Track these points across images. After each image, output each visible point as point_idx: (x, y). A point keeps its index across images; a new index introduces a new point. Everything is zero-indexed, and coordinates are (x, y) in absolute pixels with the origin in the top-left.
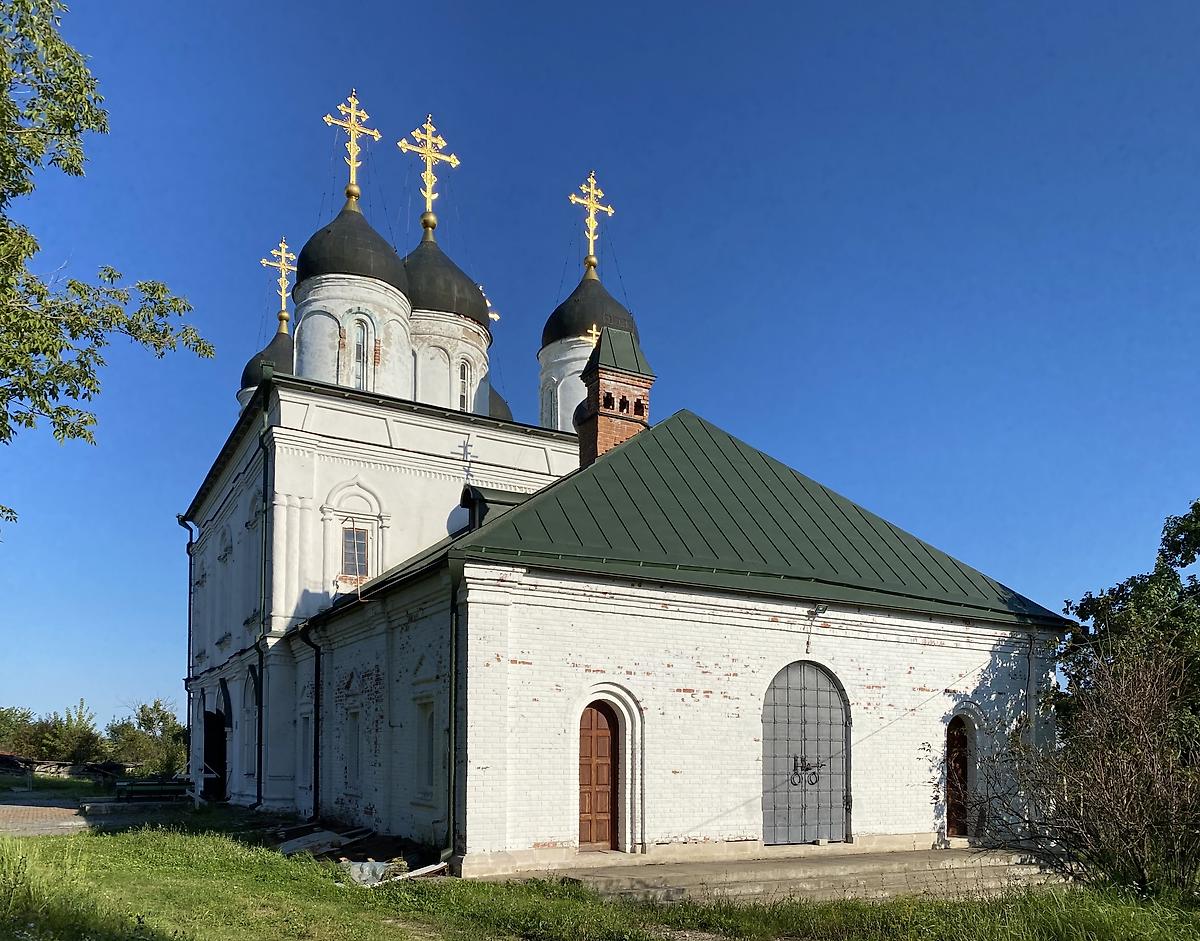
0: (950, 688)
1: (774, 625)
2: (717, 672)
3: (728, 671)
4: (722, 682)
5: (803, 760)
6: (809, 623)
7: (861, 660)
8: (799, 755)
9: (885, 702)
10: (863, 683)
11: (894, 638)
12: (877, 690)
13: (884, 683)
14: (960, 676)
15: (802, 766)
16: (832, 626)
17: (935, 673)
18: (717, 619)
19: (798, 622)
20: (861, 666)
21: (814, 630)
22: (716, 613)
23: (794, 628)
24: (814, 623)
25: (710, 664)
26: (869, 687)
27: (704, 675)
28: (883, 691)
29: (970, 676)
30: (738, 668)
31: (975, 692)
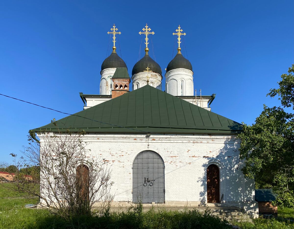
0: (206, 156)
1: (135, 141)
2: (116, 155)
3: (120, 155)
4: (118, 158)
5: (148, 179)
6: (147, 139)
7: (169, 149)
8: (146, 177)
9: (178, 161)
10: (169, 156)
11: (181, 142)
12: (175, 158)
13: (177, 155)
14: (210, 152)
15: (147, 181)
16: (156, 140)
17: (199, 151)
18: (115, 141)
19: (144, 139)
20: (168, 150)
21: (149, 141)
22: (115, 139)
23: (142, 141)
24: (149, 139)
25: (114, 153)
26: (171, 157)
27: (112, 156)
28: (177, 158)
29: (215, 152)
30: (123, 154)
31: (217, 157)
